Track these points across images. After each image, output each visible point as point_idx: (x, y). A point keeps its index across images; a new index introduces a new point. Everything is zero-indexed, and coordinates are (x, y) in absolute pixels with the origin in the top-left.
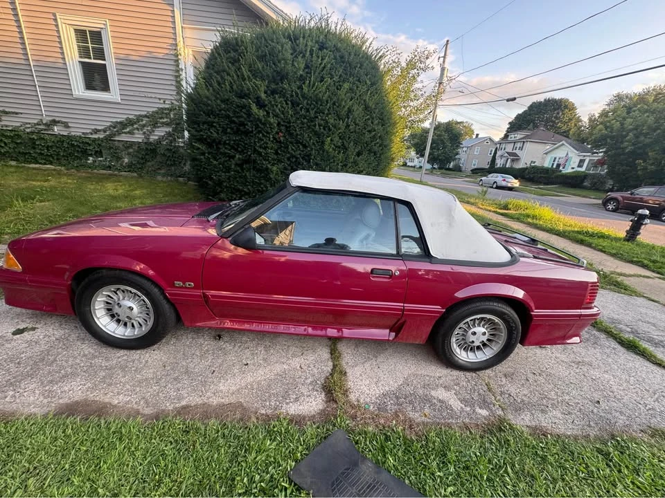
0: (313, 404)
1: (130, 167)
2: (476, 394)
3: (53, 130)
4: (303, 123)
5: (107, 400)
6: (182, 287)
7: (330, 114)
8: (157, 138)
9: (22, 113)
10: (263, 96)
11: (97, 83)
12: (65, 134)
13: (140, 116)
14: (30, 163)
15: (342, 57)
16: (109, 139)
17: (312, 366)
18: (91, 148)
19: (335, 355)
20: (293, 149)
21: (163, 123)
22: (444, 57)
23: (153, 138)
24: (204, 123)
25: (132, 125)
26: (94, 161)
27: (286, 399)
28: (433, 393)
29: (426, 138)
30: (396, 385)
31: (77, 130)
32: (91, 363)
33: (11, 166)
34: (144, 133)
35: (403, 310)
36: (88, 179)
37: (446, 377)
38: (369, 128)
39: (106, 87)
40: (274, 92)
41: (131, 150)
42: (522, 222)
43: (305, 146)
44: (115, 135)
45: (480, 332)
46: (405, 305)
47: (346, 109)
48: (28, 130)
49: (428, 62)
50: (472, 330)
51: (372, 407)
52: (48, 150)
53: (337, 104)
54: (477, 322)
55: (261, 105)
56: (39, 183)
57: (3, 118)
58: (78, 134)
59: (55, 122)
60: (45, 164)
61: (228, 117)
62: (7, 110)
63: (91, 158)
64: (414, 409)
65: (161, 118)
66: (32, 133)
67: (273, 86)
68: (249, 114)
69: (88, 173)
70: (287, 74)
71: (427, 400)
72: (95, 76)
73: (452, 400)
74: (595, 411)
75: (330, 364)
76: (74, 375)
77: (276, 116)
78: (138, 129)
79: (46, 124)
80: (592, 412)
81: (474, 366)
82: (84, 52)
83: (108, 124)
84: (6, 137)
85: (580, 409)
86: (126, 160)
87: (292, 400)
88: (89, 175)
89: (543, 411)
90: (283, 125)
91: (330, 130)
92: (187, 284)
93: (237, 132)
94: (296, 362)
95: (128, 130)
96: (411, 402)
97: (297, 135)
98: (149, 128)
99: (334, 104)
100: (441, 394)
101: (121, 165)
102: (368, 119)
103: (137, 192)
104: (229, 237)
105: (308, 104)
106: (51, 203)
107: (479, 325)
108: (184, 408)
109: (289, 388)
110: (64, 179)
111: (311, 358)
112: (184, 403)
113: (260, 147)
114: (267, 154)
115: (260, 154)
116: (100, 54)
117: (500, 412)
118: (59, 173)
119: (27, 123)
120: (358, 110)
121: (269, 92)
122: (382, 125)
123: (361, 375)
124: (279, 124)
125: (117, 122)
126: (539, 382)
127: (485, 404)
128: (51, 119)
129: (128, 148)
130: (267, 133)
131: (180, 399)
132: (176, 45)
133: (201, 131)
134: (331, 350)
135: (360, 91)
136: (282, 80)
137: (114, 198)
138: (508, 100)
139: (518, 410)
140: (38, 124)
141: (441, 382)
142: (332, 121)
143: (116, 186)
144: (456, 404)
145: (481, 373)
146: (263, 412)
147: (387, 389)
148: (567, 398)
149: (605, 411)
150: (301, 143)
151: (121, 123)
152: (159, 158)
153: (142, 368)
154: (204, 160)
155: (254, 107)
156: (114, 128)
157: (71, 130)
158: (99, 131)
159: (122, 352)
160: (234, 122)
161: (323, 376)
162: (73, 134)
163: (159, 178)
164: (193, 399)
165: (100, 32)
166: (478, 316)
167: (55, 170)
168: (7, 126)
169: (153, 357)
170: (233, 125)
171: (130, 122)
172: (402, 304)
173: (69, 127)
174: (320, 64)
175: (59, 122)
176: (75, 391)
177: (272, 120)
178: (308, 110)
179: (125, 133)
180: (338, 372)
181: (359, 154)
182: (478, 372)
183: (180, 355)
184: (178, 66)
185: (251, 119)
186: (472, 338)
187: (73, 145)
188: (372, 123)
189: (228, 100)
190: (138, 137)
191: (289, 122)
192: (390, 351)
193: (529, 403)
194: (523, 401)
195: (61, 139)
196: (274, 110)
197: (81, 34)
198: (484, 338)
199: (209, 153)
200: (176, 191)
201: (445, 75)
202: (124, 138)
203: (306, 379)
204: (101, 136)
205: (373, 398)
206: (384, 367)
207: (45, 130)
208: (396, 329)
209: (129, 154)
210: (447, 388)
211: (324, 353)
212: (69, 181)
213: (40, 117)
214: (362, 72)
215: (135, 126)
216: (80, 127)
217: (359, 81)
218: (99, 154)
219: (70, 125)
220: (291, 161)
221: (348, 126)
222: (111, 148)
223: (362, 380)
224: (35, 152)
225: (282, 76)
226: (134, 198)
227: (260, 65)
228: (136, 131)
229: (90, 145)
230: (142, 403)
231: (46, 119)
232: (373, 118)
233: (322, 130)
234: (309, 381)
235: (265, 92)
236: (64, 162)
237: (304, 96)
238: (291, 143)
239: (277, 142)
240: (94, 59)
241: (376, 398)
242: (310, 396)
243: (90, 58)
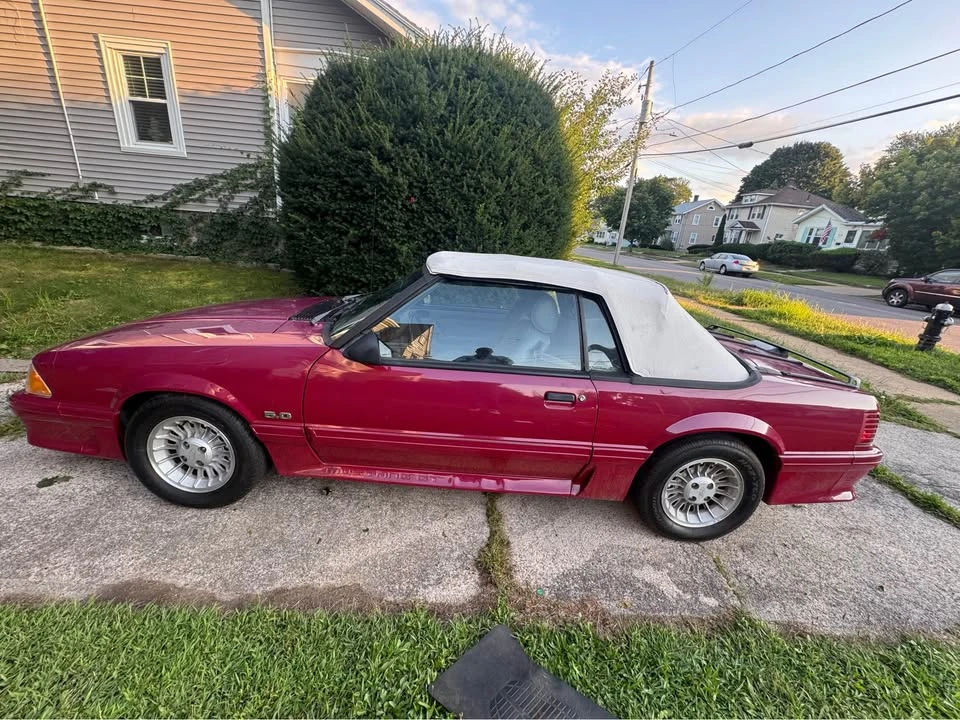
0: (461, 588)
1: (200, 249)
2: (700, 574)
3: (93, 198)
4: (444, 184)
5: (169, 581)
6: (275, 420)
7: (483, 169)
8: (237, 207)
9: (49, 175)
10: (388, 145)
11: (154, 130)
12: (110, 202)
13: (215, 176)
14: (61, 244)
15: (500, 89)
16: (170, 209)
17: (459, 532)
18: (146, 222)
19: (493, 517)
20: (430, 221)
21: (246, 186)
22: (647, 86)
23: (232, 207)
24: (304, 185)
25: (203, 189)
26: (150, 241)
27: (424, 580)
28: (636, 573)
29: (622, 202)
30: (582, 560)
31: (125, 198)
32: (147, 528)
33: (36, 249)
34: (220, 200)
35: (591, 452)
36: (141, 266)
37: (655, 549)
38: (541, 190)
39: (166, 137)
40: (403, 140)
41: (201, 225)
42: (764, 323)
43: (448, 217)
44: (178, 203)
45: (704, 485)
46: (595, 444)
47: (506, 162)
48: (58, 198)
49: (624, 93)
50: (692, 482)
51: (547, 593)
52: (86, 225)
53: (493, 155)
54: (700, 469)
55: (385, 158)
56: (73, 273)
57: (24, 182)
58: (127, 203)
59: (95, 187)
60: (82, 245)
61: (337, 176)
62: (29, 170)
63: (145, 237)
64: (609, 597)
65: (243, 179)
66: (64, 202)
67: (402, 132)
68: (368, 172)
69: (142, 257)
70: (423, 113)
71: (627, 583)
72: (152, 121)
73: (664, 583)
74: (877, 600)
75: (486, 530)
76: (124, 544)
77: (407, 173)
78: (211, 195)
79: (82, 190)
80: (872, 602)
81: (696, 534)
82: (136, 87)
83: (170, 188)
84: (28, 208)
85: (855, 598)
86: (194, 239)
87: (432, 582)
88: (143, 261)
89: (798, 601)
90: (416, 187)
91: (483, 192)
92: (282, 414)
93: (352, 197)
94: (437, 527)
95: (197, 196)
96: (604, 586)
97: (437, 200)
98: (227, 193)
99: (489, 155)
100: (648, 574)
101: (188, 245)
102: (539, 176)
103: (210, 284)
104: (342, 346)
105: (451, 156)
106: (89, 300)
107: (703, 474)
108: (278, 592)
109: (427, 564)
110: (108, 267)
111: (458, 521)
112: (278, 585)
113: (384, 218)
114: (393, 228)
115: (383, 228)
116: (159, 89)
117: (736, 602)
118: (101, 259)
119: (57, 189)
120: (524, 164)
121: (396, 140)
122: (559, 185)
123: (531, 546)
124: (410, 186)
125: (182, 185)
126: (792, 558)
127: (713, 589)
128: (90, 181)
129: (196, 221)
130: (395, 198)
131: (272, 579)
132: (265, 75)
133: (301, 196)
134: (488, 510)
135: (527, 136)
136: (414, 123)
137: (177, 292)
138: (741, 147)
139: (762, 597)
140: (72, 190)
141: (648, 556)
142: (486, 180)
143: (180, 276)
144: (671, 590)
145: (707, 544)
146: (391, 599)
147: (569, 566)
148: (834, 581)
149: (891, 601)
150: (443, 213)
151: (187, 186)
152: (240, 236)
153: (218, 535)
154: (304, 237)
155: (375, 161)
156: (178, 193)
157: (119, 196)
158: (157, 198)
159: (191, 512)
160: (346, 183)
161: (477, 547)
162: (121, 203)
163: (241, 264)
164: (292, 580)
165: (159, 59)
166: (702, 461)
167: (95, 254)
168: (29, 193)
169: (233, 520)
170: (345, 188)
171: (200, 185)
172: (590, 444)
173: (114, 193)
174: (471, 98)
175: (100, 186)
176: (123, 567)
177: (401, 180)
178: (452, 166)
179: (193, 200)
180: (497, 542)
181: (525, 227)
182: (701, 543)
183: (271, 517)
184: (267, 105)
185: (371, 178)
186: (693, 493)
187: (120, 218)
188: (544, 182)
189: (338, 152)
190: (211, 206)
191: (425, 182)
192: (574, 511)
193: (778, 588)
194: (769, 585)
195: (104, 211)
196: (403, 166)
197: (132, 62)
198: (711, 494)
199: (311, 228)
200: (264, 282)
201: (649, 112)
202: (191, 207)
203: (452, 551)
204: (160, 205)
205: (550, 580)
206: (564, 535)
207: (82, 197)
208: (582, 479)
209: (198, 230)
210: (657, 566)
211: (478, 515)
212: (116, 269)
213: (75, 180)
214: (528, 109)
215: (207, 191)
216: (130, 192)
217: (525, 122)
218: (157, 230)
219: (117, 190)
220: (428, 239)
221: (509, 187)
222: (172, 222)
223: (532, 554)
224: (67, 230)
225: (414, 117)
226: (207, 292)
227: (383, 102)
228: (208, 198)
229: (143, 218)
230: (218, 584)
231: (84, 183)
232: (545, 175)
233: (473, 193)
234: (455, 555)
235: (391, 141)
236: (107, 242)
237: (447, 146)
238: (428, 212)
239: (408, 210)
240: (151, 97)
241: (553, 580)
242: (457, 576)
243: (145, 96)
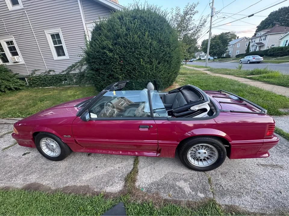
0: (117, 187)
1: (76, 83)
2: (201, 184)
3: (50, 73)
4: (130, 55)
5: (41, 183)
7: (142, 48)
8: (83, 70)
9: (40, 69)
10: (111, 47)
11: (61, 53)
12: (54, 74)
13: (77, 63)
14: (45, 87)
15: (145, 20)
16: (68, 74)
17: (124, 168)
18: (63, 78)
19: (136, 162)
20: (128, 67)
21: (84, 64)
22: (213, 3)
23: (82, 70)
24: (92, 62)
25: (74, 67)
26: (65, 83)
27: (107, 184)
28: (177, 183)
30: (160, 178)
31: (57, 73)
32: (42, 167)
33: (40, 89)
34: (79, 69)
35: (158, 144)
36: (62, 90)
37: (187, 174)
38: (162, 50)
39: (64, 55)
40: (116, 44)
41: (76, 76)
43: (133, 65)
44: (69, 72)
45: (203, 152)
46: (159, 141)
47: (149, 44)
48: (43, 75)
50: (198, 151)
51: (144, 190)
52: (50, 81)
53: (144, 43)
55: (111, 51)
56: (47, 94)
57: (36, 72)
58: (58, 74)
59: (50, 71)
60: (50, 86)
61: (100, 58)
62: (36, 69)
63: (63, 82)
64: (164, 192)
65: (84, 62)
66: (44, 76)
67: (115, 42)
68: (107, 56)
69: (63, 87)
70: (120, 34)
71: (173, 187)
72: (60, 51)
73: (186, 187)
74: (276, 197)
75: (132, 166)
76: (35, 172)
77: (118, 54)
78: (76, 68)
79: (48, 72)
80: (273, 198)
81: (202, 169)
82: (55, 43)
83: (67, 68)
84: (37, 79)
85: (265, 196)
86: (75, 81)
87: (110, 185)
88: (63, 88)
89: (239, 196)
90: (122, 58)
91: (142, 55)
92: (68, 136)
93: (104, 64)
94: (117, 166)
95: (73, 69)
96: (164, 188)
97: (128, 60)
98: (80, 67)
99: (143, 43)
100: (181, 184)
101: (73, 83)
102: (162, 46)
103: (78, 93)
104: (80, 116)
105: (131, 46)
106: (49, 101)
107: (202, 149)
108: (66, 187)
109: (110, 178)
110: (55, 91)
111: (125, 163)
112: (67, 185)
113: (114, 68)
114: (117, 71)
115: (114, 71)
116: (60, 42)
117: (212, 196)
118: (54, 89)
119: (43, 73)
120: (155, 43)
121: (113, 45)
122: (170, 47)
123: (144, 173)
124: (120, 57)
125: (69, 67)
126: (242, 178)
127: (204, 191)
128: (49, 70)
129: (74, 76)
130: (115, 62)
131: (66, 183)
132: (85, 31)
133: (92, 66)
134: (135, 160)
135: (155, 34)
136: (118, 38)
137: (69, 96)
138: (249, 16)
139: (223, 194)
140: (46, 72)
141: (183, 177)
142: (142, 51)
143: (71, 91)
144: (187, 190)
145: (207, 173)
146: (96, 190)
147: (155, 180)
148: (258, 188)
149: (283, 198)
150: (131, 64)
151: (70, 67)
152: (85, 78)
153: (58, 169)
154: (94, 77)
155: (107, 52)
156: (69, 69)
157: (56, 72)
158: (64, 71)
159: (54, 162)
160: (102, 60)
161: (127, 173)
162: (56, 74)
163: (86, 86)
164: (71, 183)
165: (59, 34)
167: (52, 88)
168: (37, 75)
169: (63, 164)
170: (102, 61)
171: (73, 66)
172: (157, 141)
173: (54, 72)
174: (134, 27)
175: (51, 70)
176: (33, 179)
177: (116, 56)
178: (132, 49)
179: (73, 70)
180: (135, 171)
181: (159, 63)
182: (205, 172)
183: (73, 163)
184: (86, 40)
185: (108, 58)
186: (198, 155)
187: (57, 78)
188: (164, 47)
189: (99, 51)
190: (77, 71)
191: (124, 56)
193: (231, 190)
194: (228, 189)
195: (53, 76)
196: (116, 52)
197: (53, 36)
198: (206, 155)
199: (96, 74)
200: (92, 90)
201: (214, 12)
202: (73, 72)
203: (119, 174)
204: (65, 73)
205: (147, 185)
206: (157, 169)
207: (48, 74)
208: (158, 151)
209: (75, 78)
210: (185, 181)
211: (131, 161)
212: (57, 92)
213: (46, 70)
214: (155, 24)
215: (76, 67)
216: (59, 70)
217: (155, 29)
218: (66, 80)
219: (55, 71)
220: (128, 72)
221: (151, 52)
222: (69, 77)
223: (144, 175)
224: (46, 83)
225: (118, 36)
226: (76, 95)
227: (109, 34)
228: (76, 69)
229: (62, 77)
230: (53, 184)
231: (48, 70)
232: (164, 45)
233: (139, 56)
234: (120, 175)
235: (112, 45)
236: (55, 85)
237: (129, 43)
238: (127, 64)
239: (121, 65)
240: (59, 44)
241: (148, 185)
242: (118, 183)
243: (57, 44)
